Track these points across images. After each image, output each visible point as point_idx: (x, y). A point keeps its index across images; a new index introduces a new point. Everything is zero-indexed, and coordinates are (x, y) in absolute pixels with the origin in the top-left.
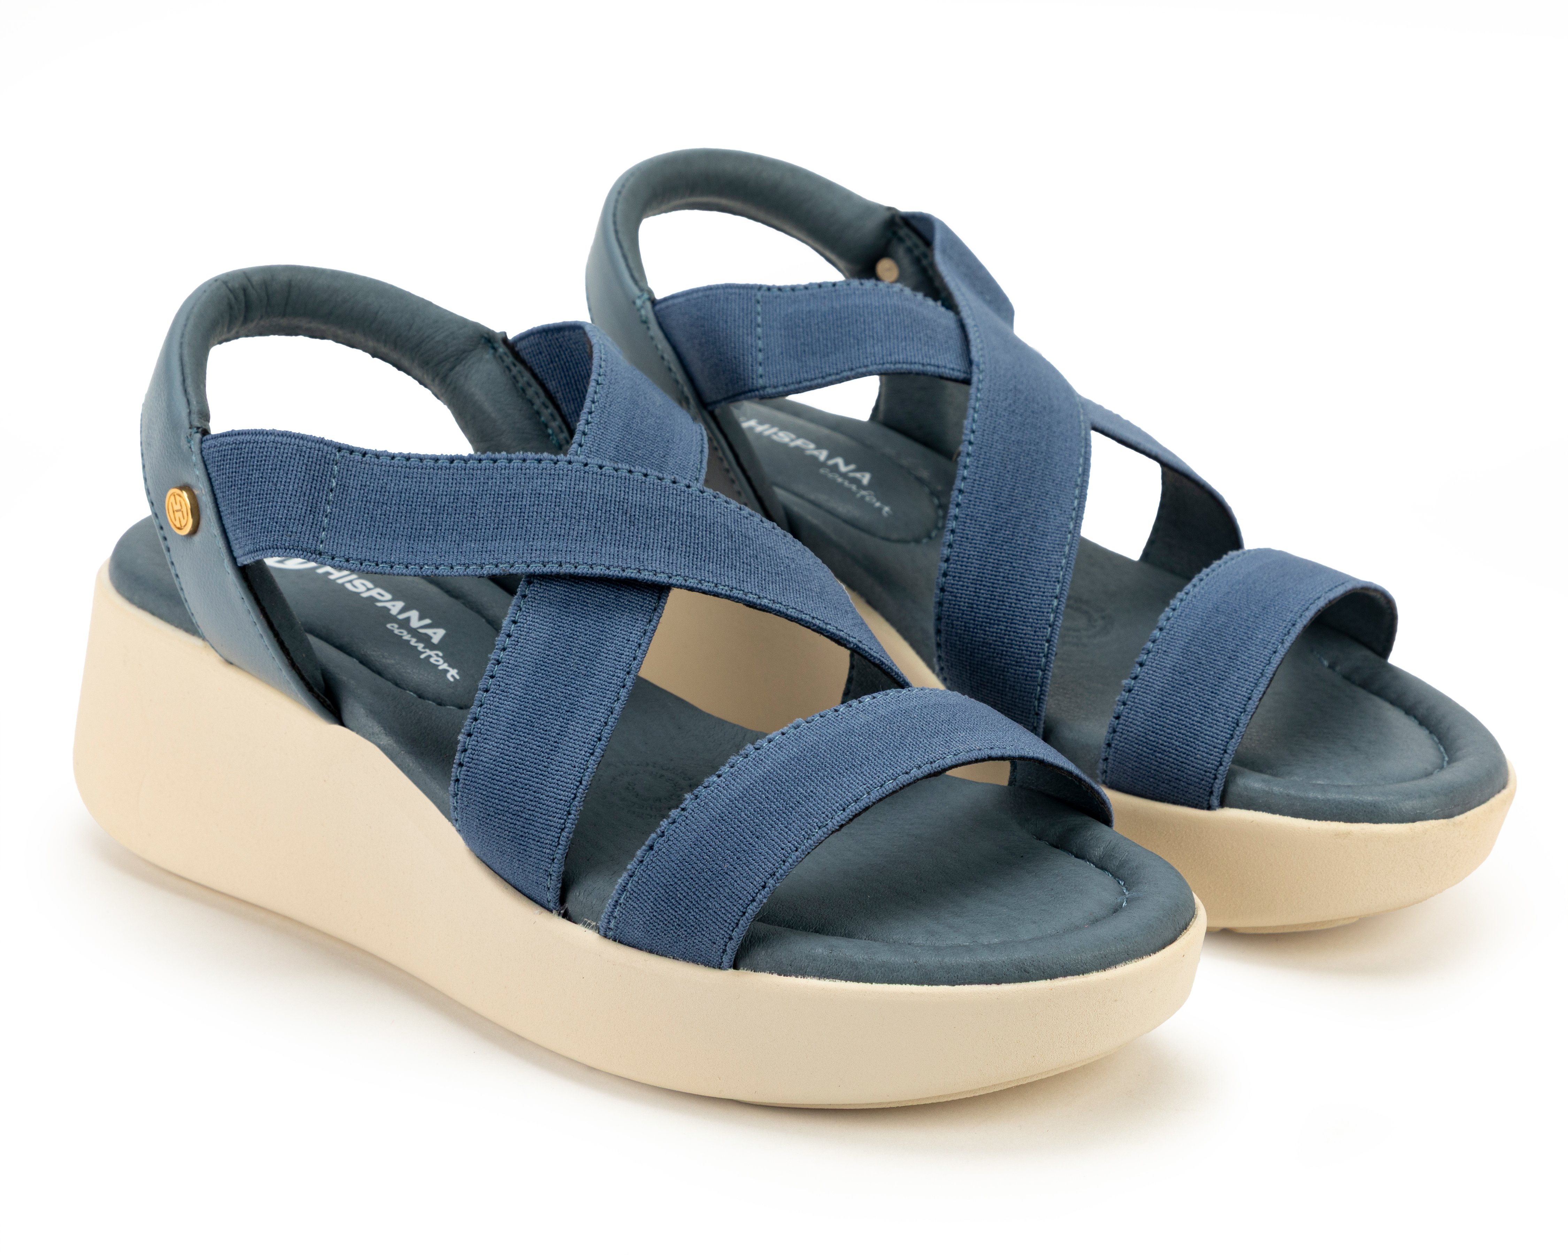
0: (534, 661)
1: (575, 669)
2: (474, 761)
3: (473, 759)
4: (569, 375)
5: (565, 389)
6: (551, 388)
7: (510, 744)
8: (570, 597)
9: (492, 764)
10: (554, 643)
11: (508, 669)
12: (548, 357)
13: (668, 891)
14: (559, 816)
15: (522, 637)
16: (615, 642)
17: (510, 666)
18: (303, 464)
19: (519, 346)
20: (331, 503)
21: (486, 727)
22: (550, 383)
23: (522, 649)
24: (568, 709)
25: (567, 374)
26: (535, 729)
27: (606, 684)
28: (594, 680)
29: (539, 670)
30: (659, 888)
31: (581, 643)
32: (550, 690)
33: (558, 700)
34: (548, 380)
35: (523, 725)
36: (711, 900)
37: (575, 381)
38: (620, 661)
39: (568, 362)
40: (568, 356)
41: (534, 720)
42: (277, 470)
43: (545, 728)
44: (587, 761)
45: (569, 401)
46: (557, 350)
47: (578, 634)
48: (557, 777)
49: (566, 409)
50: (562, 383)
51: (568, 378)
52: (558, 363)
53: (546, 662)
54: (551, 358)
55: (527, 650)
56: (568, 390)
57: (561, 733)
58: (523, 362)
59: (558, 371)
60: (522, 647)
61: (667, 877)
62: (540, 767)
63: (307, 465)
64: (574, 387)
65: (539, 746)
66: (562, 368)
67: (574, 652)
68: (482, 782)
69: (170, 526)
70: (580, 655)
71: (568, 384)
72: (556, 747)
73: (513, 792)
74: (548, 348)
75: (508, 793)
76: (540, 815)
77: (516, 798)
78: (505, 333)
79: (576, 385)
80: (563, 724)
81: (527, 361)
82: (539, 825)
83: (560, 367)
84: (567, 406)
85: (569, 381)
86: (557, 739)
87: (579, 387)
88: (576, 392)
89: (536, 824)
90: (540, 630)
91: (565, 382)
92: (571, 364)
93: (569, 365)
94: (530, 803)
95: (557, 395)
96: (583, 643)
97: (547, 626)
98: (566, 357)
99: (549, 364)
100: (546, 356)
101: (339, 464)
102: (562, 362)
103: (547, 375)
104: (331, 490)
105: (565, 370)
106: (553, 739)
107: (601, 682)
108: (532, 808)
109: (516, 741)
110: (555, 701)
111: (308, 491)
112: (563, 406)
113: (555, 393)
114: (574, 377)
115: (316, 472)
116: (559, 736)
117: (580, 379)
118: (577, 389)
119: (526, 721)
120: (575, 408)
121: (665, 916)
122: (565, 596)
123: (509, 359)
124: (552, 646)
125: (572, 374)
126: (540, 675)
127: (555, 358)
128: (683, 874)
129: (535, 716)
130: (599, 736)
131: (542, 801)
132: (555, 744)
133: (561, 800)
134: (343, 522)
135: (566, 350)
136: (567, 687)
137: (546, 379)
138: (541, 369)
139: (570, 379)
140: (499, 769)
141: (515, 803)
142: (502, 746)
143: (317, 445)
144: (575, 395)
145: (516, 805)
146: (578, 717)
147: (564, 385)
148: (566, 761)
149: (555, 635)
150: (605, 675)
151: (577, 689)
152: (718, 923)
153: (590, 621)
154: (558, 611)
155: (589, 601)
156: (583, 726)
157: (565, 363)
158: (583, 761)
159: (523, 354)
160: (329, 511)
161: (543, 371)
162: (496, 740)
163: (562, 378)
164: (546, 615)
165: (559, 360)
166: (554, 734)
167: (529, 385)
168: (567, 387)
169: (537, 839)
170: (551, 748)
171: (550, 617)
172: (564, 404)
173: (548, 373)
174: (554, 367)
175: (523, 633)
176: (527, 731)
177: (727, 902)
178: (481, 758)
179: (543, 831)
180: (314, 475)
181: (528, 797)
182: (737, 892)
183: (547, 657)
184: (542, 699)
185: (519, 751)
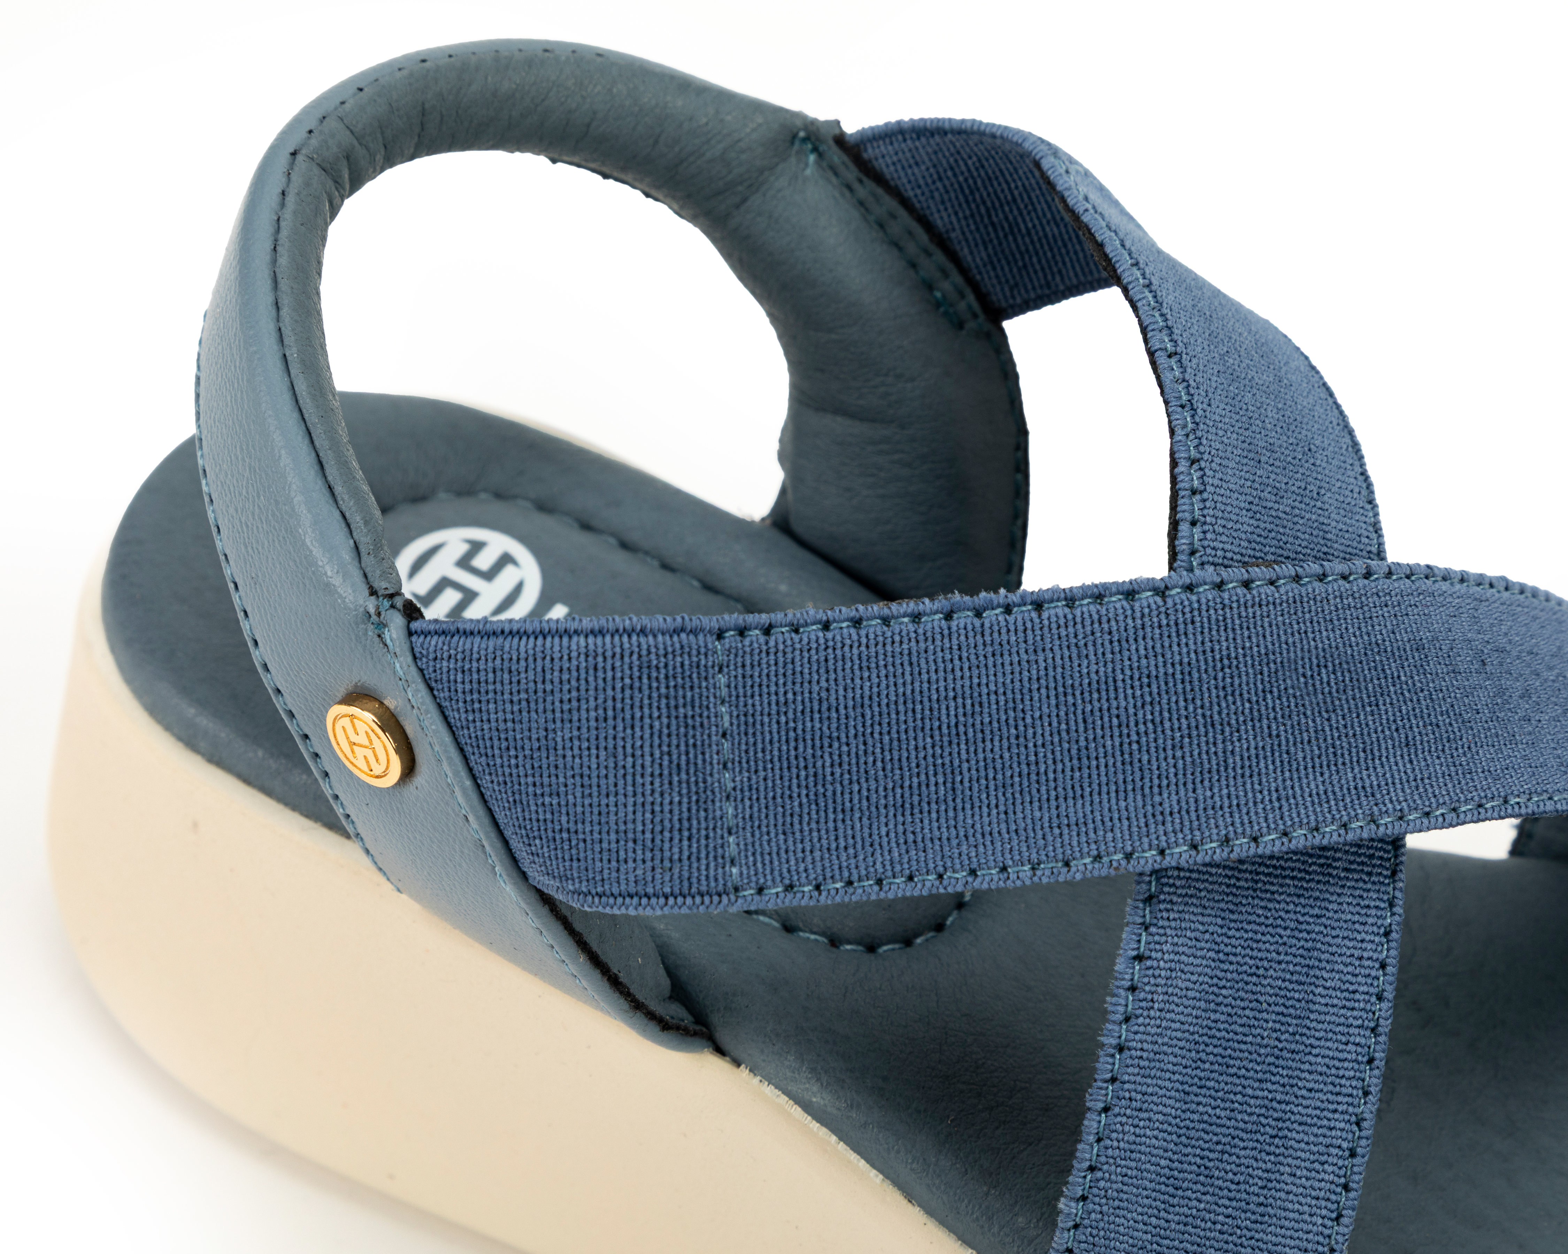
0: (1191, 1038)
1: (1273, 1043)
5: (968, 225)
6: (939, 223)
7: (1170, 1217)
8: (1238, 888)
10: (1224, 992)
11: (1142, 1063)
12: (932, 170)
15: (1159, 989)
16: (1336, 967)
17: (1145, 1055)
18: (659, 697)
19: (870, 153)
20: (730, 765)
21: (1115, 1186)
22: (936, 216)
23: (1163, 1014)
24: (1274, 1132)
26: (1216, 1183)
27: (1337, 1063)
28: (1312, 1059)
29: (1203, 1056)
31: (1274, 983)
32: (1232, 1096)
33: (1251, 1114)
34: (934, 210)
35: (1189, 1177)
37: (988, 210)
38: (1353, 1009)
40: (973, 169)
41: (1211, 1164)
42: (611, 722)
43: (1236, 1179)
44: (1329, 1237)
45: (976, 245)
46: (952, 160)
47: (1265, 963)
49: (969, 258)
50: (961, 215)
51: (973, 206)
52: (953, 180)
53: (1213, 1037)
54: (938, 173)
55: (1172, 1015)
56: (973, 227)
57: (1270, 1185)
58: (879, 178)
59: (953, 195)
60: (1161, 1010)
63: (667, 698)
64: (986, 220)
65: (1228, 1217)
67: (1265, 1005)
69: (344, 765)
70: (1277, 1009)
71: (972, 215)
72: (1263, 1215)
74: (933, 157)
78: (838, 123)
79: (990, 216)
80: (1269, 1165)
81: (888, 177)
83: (956, 186)
84: (971, 253)
85: (975, 211)
86: (1262, 1199)
87: (995, 219)
88: (990, 229)
90: (1191, 969)
91: (968, 213)
95: (953, 235)
96: (1280, 983)
97: (1203, 958)
98: (969, 170)
99: (934, 182)
100: (928, 169)
101: (725, 670)
102: (961, 179)
103: (930, 201)
104: (724, 735)
105: (967, 191)
106: (1255, 1198)
107: (1327, 1060)
109: (1182, 1210)
110: (1246, 1118)
111: (683, 758)
112: (965, 253)
113: (947, 232)
114: (984, 203)
115: (689, 708)
116: (1265, 1192)
117: (997, 204)
118: (993, 224)
119: (1195, 1168)
120: (989, 256)
122: (1228, 886)
123: (851, 173)
124: (1220, 999)
126: (1207, 1066)
127: (945, 171)
129: (1211, 1156)
130: (1343, 1180)
132: (1261, 1209)
134: (763, 801)
135: (970, 158)
136: (1264, 1086)
137: (929, 207)
138: (919, 192)
139: (978, 207)
142: (1154, 1221)
143: (675, 638)
144: (988, 234)
146: (1296, 1145)
147: (966, 218)
148: (1288, 1241)
149: (1221, 975)
150: (1329, 1044)
151: (1284, 1086)
153: (1283, 932)
154: (1219, 921)
155: (1275, 888)
156: (1307, 1164)
157: (966, 180)
158: (1321, 1239)
159: (881, 165)
160: (730, 785)
161: (923, 194)
162: (1140, 1209)
163: (960, 205)
164: (1198, 934)
165: (955, 175)
166: (1256, 1189)
167: (893, 216)
168: (971, 222)
170: (1253, 1217)
171: (1207, 936)
172: (966, 251)
173: (932, 198)
174: (945, 187)
175: (1159, 980)
176: (1199, 1187)
180: (685, 717)
183: (1213, 1025)
184: (1218, 1118)
185: (1189, 1229)
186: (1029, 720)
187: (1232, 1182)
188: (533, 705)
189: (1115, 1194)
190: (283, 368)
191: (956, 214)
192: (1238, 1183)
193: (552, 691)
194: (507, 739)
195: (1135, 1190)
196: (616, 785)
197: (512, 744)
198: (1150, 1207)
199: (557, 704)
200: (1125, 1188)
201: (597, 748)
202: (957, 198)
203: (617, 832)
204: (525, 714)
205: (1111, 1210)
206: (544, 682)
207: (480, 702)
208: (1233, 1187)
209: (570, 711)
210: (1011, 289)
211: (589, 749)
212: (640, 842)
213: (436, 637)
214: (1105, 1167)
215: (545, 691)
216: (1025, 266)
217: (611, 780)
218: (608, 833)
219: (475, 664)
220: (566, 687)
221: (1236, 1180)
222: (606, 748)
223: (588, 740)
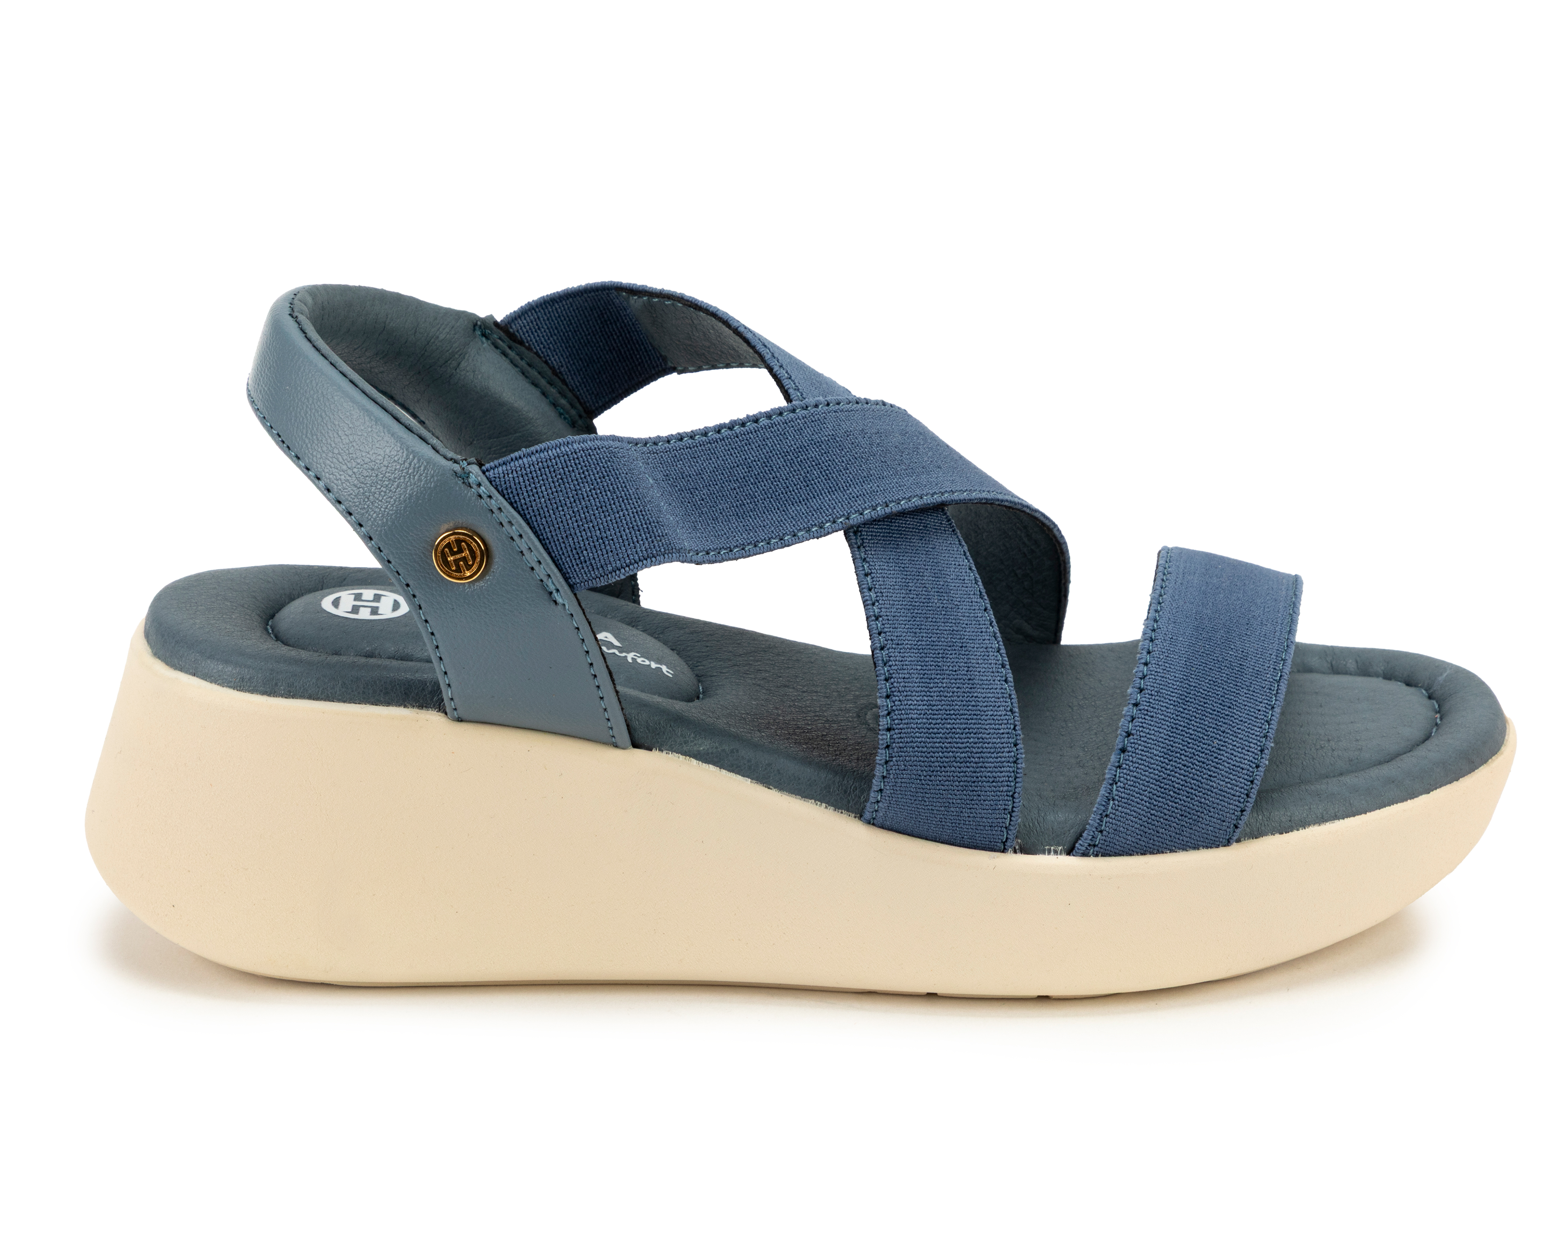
1: (941, 605)
2: (903, 722)
3: (901, 720)
4: (570, 346)
5: (569, 362)
6: (554, 362)
7: (931, 694)
8: (894, 537)
9: (923, 718)
13: (1162, 785)
14: (1007, 749)
16: (951, 570)
22: (552, 358)
23: (889, 598)
25: (567, 345)
26: (946, 672)
27: (972, 611)
28: (961, 611)
29: (914, 615)
30: (1151, 786)
32: (935, 631)
34: (551, 355)
35: (933, 672)
36: (1213, 779)
38: (967, 587)
39: (567, 332)
40: (566, 325)
41: (940, 664)
44: (1006, 689)
45: (575, 373)
47: (921, 570)
48: (990, 713)
49: (572, 382)
50: (564, 356)
53: (915, 605)
55: (893, 600)
56: (571, 362)
57: (970, 670)
58: (521, 343)
59: (559, 344)
60: (887, 597)
61: (1157, 772)
62: (970, 707)
64: (578, 357)
65: (958, 688)
66: (562, 339)
67: (930, 589)
68: (919, 740)
72: (973, 685)
73: (955, 740)
75: (950, 743)
76: (989, 755)
77: (959, 745)
78: (493, 316)
80: (966, 661)
81: (525, 340)
82: (990, 765)
83: (560, 339)
84: (573, 378)
86: (969, 677)
89: (987, 765)
92: (570, 333)
93: (568, 335)
94: (975, 746)
95: (562, 369)
96: (931, 578)
98: (565, 328)
106: (966, 677)
107: (967, 611)
108: (979, 750)
109: (936, 690)
113: (559, 367)
114: (574, 347)
116: (970, 673)
119: (933, 667)
120: (582, 379)
121: (1165, 811)
122: (890, 537)
123: (506, 343)
125: (573, 343)
126: (918, 619)
127: (554, 331)
128: (1174, 764)
129: (939, 660)
130: (1000, 662)
131: (986, 740)
132: (970, 682)
133: (1003, 733)
136: (946, 624)
137: (548, 355)
140: (934, 722)
141: (961, 750)
142: (925, 698)
144: (579, 365)
145: (962, 753)
147: (567, 357)
148: (989, 695)
149: (905, 577)
150: (965, 603)
152: (1226, 800)
156: (982, 657)
159: (520, 335)
162: (917, 694)
163: (563, 350)
166: (965, 672)
168: (570, 359)
169: (991, 780)
170: (969, 686)
172: (570, 378)
173: (549, 348)
176: (940, 676)
177: (1231, 776)
178: (910, 716)
179: (996, 770)
181: (972, 740)
182: (1237, 764)
183: (912, 600)
184: (934, 642)
185: (943, 698)
186: (775, 470)
187: (952, 671)
188: (565, 480)
189: (903, 689)
190: (354, 386)
191: (562, 355)
192: (955, 671)
193: (573, 470)
194: (556, 503)
195: (911, 684)
196: (620, 506)
197: (559, 504)
198: (921, 691)
199: (578, 476)
200: (906, 684)
201: (605, 492)
202: (561, 346)
203: (629, 529)
204: (562, 486)
205: (904, 698)
206: (567, 467)
207: (536, 488)
208: (954, 673)
209: (585, 477)
210: (595, 397)
211: (601, 493)
212: (642, 530)
213: (501, 467)
214: (894, 676)
215: (569, 471)
216: (600, 382)
217: (617, 504)
218: (624, 530)
219: (528, 470)
220: (579, 466)
221: (954, 670)
222: (609, 490)
223: (599, 489)
